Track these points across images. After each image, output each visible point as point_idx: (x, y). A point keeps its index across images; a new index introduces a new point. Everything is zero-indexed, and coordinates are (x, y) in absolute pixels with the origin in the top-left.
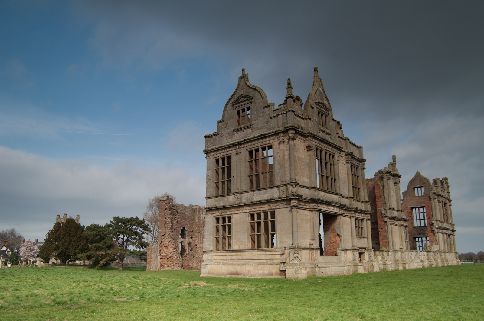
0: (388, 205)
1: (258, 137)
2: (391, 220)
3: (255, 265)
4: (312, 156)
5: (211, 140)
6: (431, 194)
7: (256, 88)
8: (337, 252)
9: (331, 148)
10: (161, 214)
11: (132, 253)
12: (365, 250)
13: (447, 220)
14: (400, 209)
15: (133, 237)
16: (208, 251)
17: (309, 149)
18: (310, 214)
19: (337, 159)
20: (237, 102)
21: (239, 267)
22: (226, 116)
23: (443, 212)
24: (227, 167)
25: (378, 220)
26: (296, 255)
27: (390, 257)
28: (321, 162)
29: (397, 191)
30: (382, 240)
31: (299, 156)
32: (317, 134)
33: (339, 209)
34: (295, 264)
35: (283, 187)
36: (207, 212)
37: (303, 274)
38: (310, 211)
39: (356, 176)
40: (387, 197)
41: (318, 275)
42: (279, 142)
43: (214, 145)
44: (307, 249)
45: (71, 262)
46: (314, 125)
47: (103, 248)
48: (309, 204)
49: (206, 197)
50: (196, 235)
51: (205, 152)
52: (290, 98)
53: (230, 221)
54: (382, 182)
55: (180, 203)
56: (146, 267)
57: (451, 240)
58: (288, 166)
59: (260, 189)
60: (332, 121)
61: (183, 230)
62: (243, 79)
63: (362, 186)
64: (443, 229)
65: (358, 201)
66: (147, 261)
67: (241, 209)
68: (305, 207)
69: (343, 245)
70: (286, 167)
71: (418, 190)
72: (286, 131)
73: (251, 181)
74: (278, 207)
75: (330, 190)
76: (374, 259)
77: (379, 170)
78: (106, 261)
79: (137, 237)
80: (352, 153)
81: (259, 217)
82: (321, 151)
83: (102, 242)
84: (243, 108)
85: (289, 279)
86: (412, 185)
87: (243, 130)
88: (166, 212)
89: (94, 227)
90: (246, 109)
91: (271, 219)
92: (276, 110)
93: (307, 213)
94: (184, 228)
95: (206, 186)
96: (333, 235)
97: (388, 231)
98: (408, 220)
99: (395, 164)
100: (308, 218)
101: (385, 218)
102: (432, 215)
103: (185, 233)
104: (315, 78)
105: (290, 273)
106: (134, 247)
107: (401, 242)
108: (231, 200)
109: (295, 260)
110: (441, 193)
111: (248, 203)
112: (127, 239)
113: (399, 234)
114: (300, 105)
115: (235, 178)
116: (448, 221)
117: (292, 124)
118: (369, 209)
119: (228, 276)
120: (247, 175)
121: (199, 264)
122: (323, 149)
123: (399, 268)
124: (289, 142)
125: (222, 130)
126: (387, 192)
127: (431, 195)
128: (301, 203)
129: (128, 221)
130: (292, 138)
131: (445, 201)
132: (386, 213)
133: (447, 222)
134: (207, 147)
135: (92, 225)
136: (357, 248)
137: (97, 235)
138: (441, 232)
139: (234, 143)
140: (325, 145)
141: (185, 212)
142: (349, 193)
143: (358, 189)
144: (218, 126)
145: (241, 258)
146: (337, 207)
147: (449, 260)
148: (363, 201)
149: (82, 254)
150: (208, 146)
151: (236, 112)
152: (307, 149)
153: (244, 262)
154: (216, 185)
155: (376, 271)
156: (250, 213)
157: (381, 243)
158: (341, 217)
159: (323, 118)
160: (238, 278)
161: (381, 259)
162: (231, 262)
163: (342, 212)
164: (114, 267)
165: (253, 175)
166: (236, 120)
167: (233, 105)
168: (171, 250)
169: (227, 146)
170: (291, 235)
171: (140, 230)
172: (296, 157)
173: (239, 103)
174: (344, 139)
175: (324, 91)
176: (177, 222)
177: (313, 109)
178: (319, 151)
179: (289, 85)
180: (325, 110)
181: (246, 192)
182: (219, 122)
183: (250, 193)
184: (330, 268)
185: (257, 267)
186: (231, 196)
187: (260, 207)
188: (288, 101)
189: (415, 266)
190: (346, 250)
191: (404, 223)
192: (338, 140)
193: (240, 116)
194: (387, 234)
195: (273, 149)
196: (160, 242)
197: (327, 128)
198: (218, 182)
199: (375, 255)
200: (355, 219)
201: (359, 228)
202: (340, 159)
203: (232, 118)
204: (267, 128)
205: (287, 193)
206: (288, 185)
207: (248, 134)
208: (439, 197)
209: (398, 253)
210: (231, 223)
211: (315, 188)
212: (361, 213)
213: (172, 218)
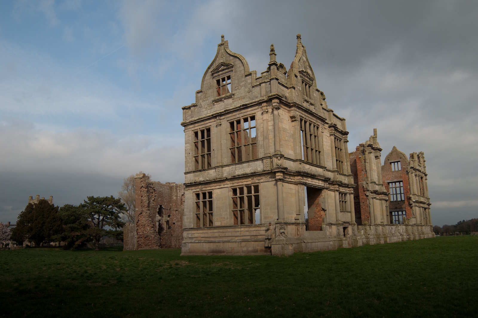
0: (369, 179)
1: (239, 107)
2: (373, 194)
3: (238, 242)
4: (296, 127)
5: (189, 112)
6: (408, 168)
7: (237, 56)
8: (322, 227)
9: (315, 119)
10: (137, 192)
11: (108, 233)
12: (349, 224)
13: (423, 194)
14: (381, 183)
15: (108, 216)
16: (188, 228)
17: (293, 120)
18: (295, 188)
19: (321, 131)
20: (216, 71)
21: (222, 244)
22: (204, 86)
23: (420, 187)
24: (207, 140)
25: (360, 195)
26: (282, 231)
27: (372, 231)
28: (306, 134)
29: (378, 165)
30: (364, 214)
31: (284, 127)
32: (302, 104)
33: (323, 182)
34: (281, 240)
35: (268, 160)
36: (186, 188)
37: (290, 250)
38: (295, 184)
39: (340, 149)
40: (368, 171)
41: (304, 252)
42: (262, 112)
43: (192, 117)
44: (293, 224)
45: (46, 244)
46: (298, 95)
47: (78, 229)
48: (295, 177)
49: (185, 172)
50: (173, 214)
51: (183, 125)
52: (274, 66)
54: (364, 156)
55: (157, 181)
56: (123, 247)
57: (427, 213)
58: (272, 137)
59: (243, 162)
60: (315, 91)
61: (161, 208)
62: (223, 47)
63: (345, 159)
64: (420, 203)
65: (341, 174)
66: (124, 240)
67: (222, 183)
68: (290, 180)
69: (328, 220)
70: (270, 138)
71: (394, 164)
72: (269, 101)
73: (233, 155)
74: (262, 181)
75: (315, 163)
76: (357, 233)
77: (361, 143)
78: (82, 242)
79: (113, 216)
80: (336, 125)
81: (242, 192)
82: (305, 122)
83: (77, 223)
84: (223, 77)
85: (275, 256)
86: (389, 160)
87: (223, 100)
88: (142, 190)
89: (68, 208)
90: (226, 78)
91: (255, 193)
92: (259, 78)
93: (292, 186)
94: (161, 206)
95: (184, 160)
96: (317, 210)
97: (369, 205)
99: (376, 137)
100: (294, 191)
101: (367, 192)
102: (410, 189)
103: (163, 211)
104: (299, 45)
105: (276, 249)
106: (111, 226)
107: (382, 216)
108: (212, 174)
109: (281, 236)
110: (418, 168)
111: (230, 177)
112: (103, 218)
113: (380, 207)
114: (283, 73)
115: (216, 152)
116: (425, 195)
117: (276, 92)
118: (353, 183)
119: (210, 254)
120: (228, 148)
121: (178, 242)
122: (308, 120)
123: (381, 242)
124: (273, 112)
125: (201, 101)
126: (369, 165)
127: (409, 170)
128: (286, 176)
129: (103, 201)
130: (276, 107)
131: (422, 175)
132: (368, 187)
133: (423, 196)
135: (66, 206)
136: (341, 223)
137: (72, 216)
138: (418, 205)
139: (214, 114)
140: (309, 116)
141: (162, 190)
142: (333, 167)
143: (341, 162)
144: (197, 97)
145: (223, 235)
146: (322, 180)
147: (425, 233)
148: (347, 174)
149: (56, 236)
150: (186, 118)
151: (216, 81)
152: (291, 120)
153: (227, 239)
154: (196, 160)
155: (359, 245)
156: (232, 187)
157: (363, 217)
158: (325, 190)
159: (306, 88)
160: (221, 256)
161: (364, 233)
162: (213, 240)
163: (326, 185)
164: (91, 247)
165: (235, 148)
166: (216, 90)
167: (213, 74)
168: (148, 229)
169: (207, 117)
170: (277, 210)
171: (116, 210)
172: (280, 128)
173: (218, 72)
174: (327, 111)
175: (307, 60)
176: (154, 200)
177: (297, 78)
178: (303, 122)
179: (273, 51)
180: (308, 80)
181: (228, 165)
182: (197, 93)
183: (232, 166)
184: (316, 243)
185: (241, 244)
186: (212, 170)
187: (242, 181)
188: (271, 69)
189: (395, 239)
190: (331, 224)
191: (385, 197)
192: (321, 111)
193: (220, 85)
194: (369, 208)
195: (256, 119)
196: (137, 221)
197: (311, 98)
198: (198, 156)
199: (358, 229)
200: (339, 193)
201: (343, 202)
202: (324, 131)
203: (211, 88)
204: (250, 97)
205: (271, 166)
206: (273, 158)
207: (229, 105)
208: (416, 172)
209: (380, 227)
210: (212, 198)
211: (300, 160)
212: (344, 187)
213: (149, 196)
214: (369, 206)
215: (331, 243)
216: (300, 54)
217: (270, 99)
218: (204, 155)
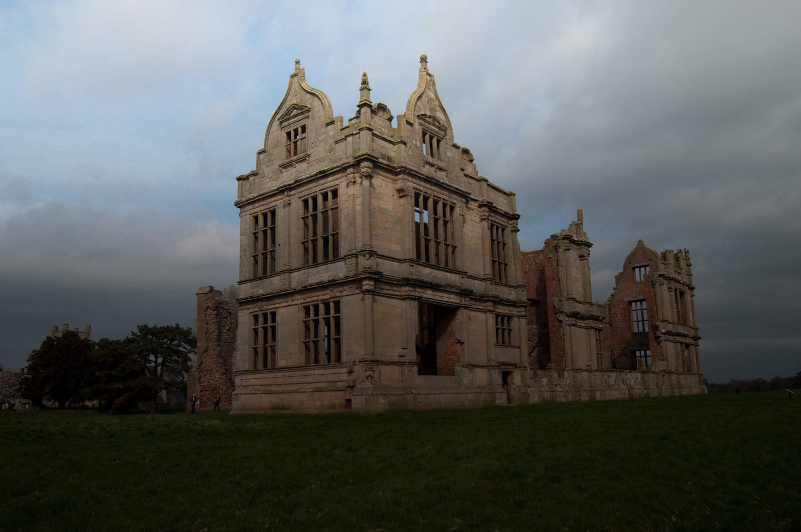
0: (565, 294)
1: (315, 175)
2: (570, 319)
3: (309, 392)
5: (247, 184)
6: (655, 276)
7: (316, 93)
8: (455, 370)
9: (447, 193)
10: (200, 316)
12: (514, 367)
13: (684, 321)
14: (589, 300)
16: (241, 371)
17: (401, 195)
18: (401, 305)
19: (459, 212)
20: (286, 117)
21: (286, 395)
22: (269, 143)
23: (678, 308)
24: (270, 228)
25: (549, 318)
26: (368, 373)
27: (565, 380)
29: (585, 270)
30: (555, 352)
31: (382, 206)
32: (418, 169)
33: (459, 297)
34: (366, 388)
35: (352, 259)
36: (240, 306)
37: (381, 404)
38: (401, 299)
39: (501, 243)
40: (563, 279)
41: (410, 407)
42: (347, 182)
43: (250, 193)
44: (394, 363)
45: (75, 404)
46: (413, 154)
47: (120, 378)
48: (401, 288)
49: (239, 281)
51: (237, 205)
52: (366, 107)
53: (274, 320)
54: (556, 255)
57: (691, 353)
58: (361, 224)
59: (319, 264)
60: (451, 147)
62: (296, 78)
63: (512, 260)
64: (676, 335)
65: (502, 285)
67: (290, 298)
68: (391, 292)
69: (467, 359)
70: (357, 225)
71: (640, 270)
72: (357, 164)
73: (306, 252)
74: (345, 293)
75: (443, 265)
76: (531, 383)
77: (553, 234)
78: (127, 400)
79: (180, 358)
80: (492, 204)
81: (317, 313)
82: (426, 199)
83: (118, 368)
84: (296, 127)
85: (355, 413)
86: (630, 263)
88: (208, 314)
89: (105, 344)
90: (300, 130)
91: (335, 313)
92: (345, 128)
93: (395, 302)
96: (449, 342)
97: (564, 336)
98: (604, 319)
99: (582, 224)
100: (398, 311)
101: (561, 315)
102: (657, 311)
104: (422, 73)
107: (588, 356)
108: (276, 283)
109: (367, 382)
110: (674, 276)
111: (299, 288)
112: (163, 361)
113: (585, 341)
114: (387, 119)
115: (282, 247)
116: (687, 321)
117: (366, 151)
118: (524, 298)
119: (269, 412)
120: (300, 242)
122: (431, 195)
123: (581, 398)
124: (361, 182)
125: (263, 166)
126: (564, 270)
127: (656, 278)
128: (383, 286)
129: (163, 333)
130: (367, 175)
131: (682, 288)
132: (561, 307)
133: (685, 324)
134: (240, 196)
136: (493, 363)
137: (110, 357)
138: (672, 340)
139: (281, 187)
140: (433, 188)
142: (484, 272)
143: (503, 264)
144: (258, 160)
145: (289, 381)
146: (456, 294)
147: (684, 387)
148: (514, 285)
149: (90, 390)
150: (242, 195)
151: (285, 135)
152: (399, 195)
153: (294, 388)
154: (254, 260)
155: (532, 402)
156: (303, 305)
157: (553, 357)
158: (462, 310)
159: (433, 142)
160: (284, 415)
161: (548, 382)
162: (275, 389)
163: (465, 301)
164: (144, 409)
165: (308, 241)
166: (285, 149)
167: (281, 123)
168: (217, 376)
169: (270, 192)
170: (364, 340)
172: (374, 208)
173: (289, 119)
174: (477, 180)
175: (437, 97)
176: (229, 329)
177: (412, 126)
178: (421, 199)
179: (365, 84)
180: (437, 130)
181: (298, 269)
182: (259, 153)
183: (304, 271)
184: (437, 395)
185: (313, 395)
186: (276, 277)
187: (317, 294)
188: (361, 112)
189: (614, 395)
190: (472, 366)
191: (596, 324)
192: (462, 180)
193: (290, 141)
194: (563, 341)
195: (338, 195)
196: (199, 364)
197: (440, 159)
198: (257, 255)
199: (534, 377)
200: (494, 315)
201: (503, 330)
202: (467, 212)
203: (278, 145)
204: (331, 159)
205: (357, 269)
206: (359, 256)
207: (302, 172)
208: (670, 282)
209: (583, 373)
210: (275, 322)
211: (411, 260)
212: (507, 305)
213: (220, 323)
214: (562, 339)
215: (470, 396)
216: (421, 88)
217: (357, 161)
218: (266, 253)
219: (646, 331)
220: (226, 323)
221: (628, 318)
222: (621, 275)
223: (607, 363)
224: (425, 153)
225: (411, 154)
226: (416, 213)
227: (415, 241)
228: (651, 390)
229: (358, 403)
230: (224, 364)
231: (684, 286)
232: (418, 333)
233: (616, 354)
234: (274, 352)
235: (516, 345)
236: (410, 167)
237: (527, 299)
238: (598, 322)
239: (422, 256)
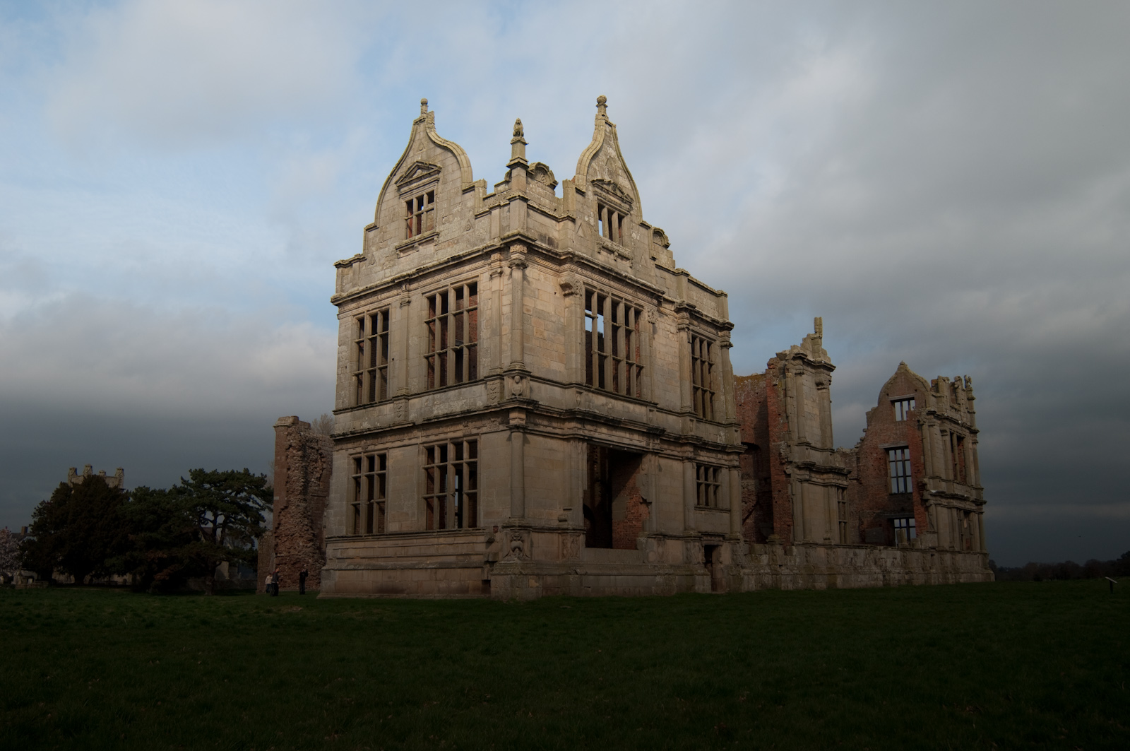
0: (795, 436)
1: (446, 263)
2: (802, 472)
3: (431, 569)
5: (350, 273)
6: (923, 414)
7: (449, 147)
8: (639, 542)
9: (631, 291)
10: (279, 458)
12: (721, 539)
13: (964, 477)
14: (829, 446)
15: (237, 516)
16: (335, 537)
17: (567, 292)
18: (563, 448)
20: (407, 179)
21: (399, 573)
22: (382, 215)
23: (954, 459)
24: (381, 336)
25: (772, 469)
26: (515, 544)
27: (793, 558)
29: (823, 403)
30: (780, 519)
31: (540, 307)
32: (592, 256)
33: (645, 438)
34: (511, 565)
35: (495, 382)
36: (336, 445)
37: (532, 587)
38: (564, 439)
39: (707, 363)
40: (792, 415)
41: (572, 594)
42: (490, 273)
43: (354, 286)
44: (551, 530)
46: (585, 235)
47: (163, 544)
48: (564, 424)
49: (335, 409)
51: (335, 302)
52: (519, 168)
53: (383, 466)
54: (783, 381)
57: (971, 524)
58: (508, 331)
59: (448, 387)
60: (638, 226)
62: (422, 125)
63: (722, 387)
64: (950, 498)
65: (706, 422)
66: (259, 571)
67: (406, 435)
68: (549, 429)
69: (655, 526)
70: (503, 333)
71: (901, 405)
72: (505, 248)
73: (430, 370)
74: (484, 430)
75: (624, 392)
76: (745, 562)
77: (780, 351)
78: (172, 575)
79: (249, 517)
80: (695, 307)
81: (444, 457)
82: (601, 299)
83: (160, 530)
84: (420, 194)
85: (495, 599)
86: (888, 395)
87: (416, 247)
88: (291, 455)
89: (143, 494)
90: (426, 198)
91: (470, 458)
92: (490, 197)
93: (555, 444)
96: (631, 501)
97: (792, 497)
98: (850, 472)
99: (820, 338)
100: (559, 456)
101: (788, 467)
102: (924, 464)
104: (599, 121)
107: (827, 525)
108: (387, 414)
109: (513, 556)
110: (949, 413)
111: (420, 421)
112: (225, 521)
113: (823, 504)
114: (548, 186)
115: (397, 362)
116: (967, 479)
117: (518, 230)
118: (738, 442)
119: (374, 596)
120: (422, 356)
122: (609, 293)
123: (816, 584)
124: (511, 274)
125: (373, 248)
126: (795, 403)
127: (923, 417)
128: (539, 421)
129: (227, 480)
130: (518, 263)
131: (961, 432)
132: (790, 455)
133: (964, 482)
134: (339, 289)
136: (693, 533)
137: (150, 513)
138: (946, 504)
139: (398, 279)
140: (612, 283)
142: (681, 403)
143: (708, 393)
144: (366, 240)
145: (402, 552)
146: (641, 433)
147: (962, 571)
148: (723, 422)
149: (120, 559)
150: (342, 288)
151: (405, 205)
152: (563, 293)
153: (409, 563)
154: (358, 380)
155: (746, 589)
156: (425, 445)
157: (777, 525)
158: (649, 457)
159: (612, 219)
160: (395, 600)
161: (769, 561)
162: (382, 564)
163: (654, 444)
165: (434, 355)
166: (404, 224)
167: (399, 188)
168: (301, 544)
169: (382, 285)
170: (509, 497)
171: (255, 502)
172: (528, 310)
173: (410, 183)
174: (674, 273)
175: (619, 155)
176: (320, 478)
177: (583, 196)
178: (595, 299)
179: (519, 135)
180: (619, 202)
181: (419, 394)
182: (367, 230)
183: (427, 397)
184: (612, 577)
185: (436, 573)
186: (388, 405)
187: (445, 429)
188: (513, 175)
189: (862, 581)
190: (662, 537)
191: (838, 480)
192: (652, 274)
193: (412, 213)
194: (791, 503)
195: (478, 290)
196: (276, 526)
197: (622, 243)
198: (362, 374)
199: (750, 553)
200: (695, 464)
201: (707, 486)
202: (659, 319)
203: (395, 219)
204: (468, 240)
205: (502, 397)
206: (505, 378)
207: (427, 258)
208: (943, 423)
209: (818, 549)
210: (385, 469)
211: (578, 385)
212: (713, 451)
213: (306, 469)
214: (791, 500)
215: (658, 579)
216: (598, 143)
217: (505, 243)
218: (375, 371)
219: (908, 491)
220: (316, 468)
221: (883, 472)
222: (875, 411)
223: (853, 536)
224: (601, 233)
225: (583, 236)
226: (586, 318)
227: (585, 358)
228: (915, 575)
229: (500, 585)
230: (311, 527)
231: (963, 429)
232: (586, 488)
233: (865, 523)
234: (382, 511)
235: (725, 507)
236: (580, 253)
237: (742, 443)
238: (841, 477)
239: (594, 378)
